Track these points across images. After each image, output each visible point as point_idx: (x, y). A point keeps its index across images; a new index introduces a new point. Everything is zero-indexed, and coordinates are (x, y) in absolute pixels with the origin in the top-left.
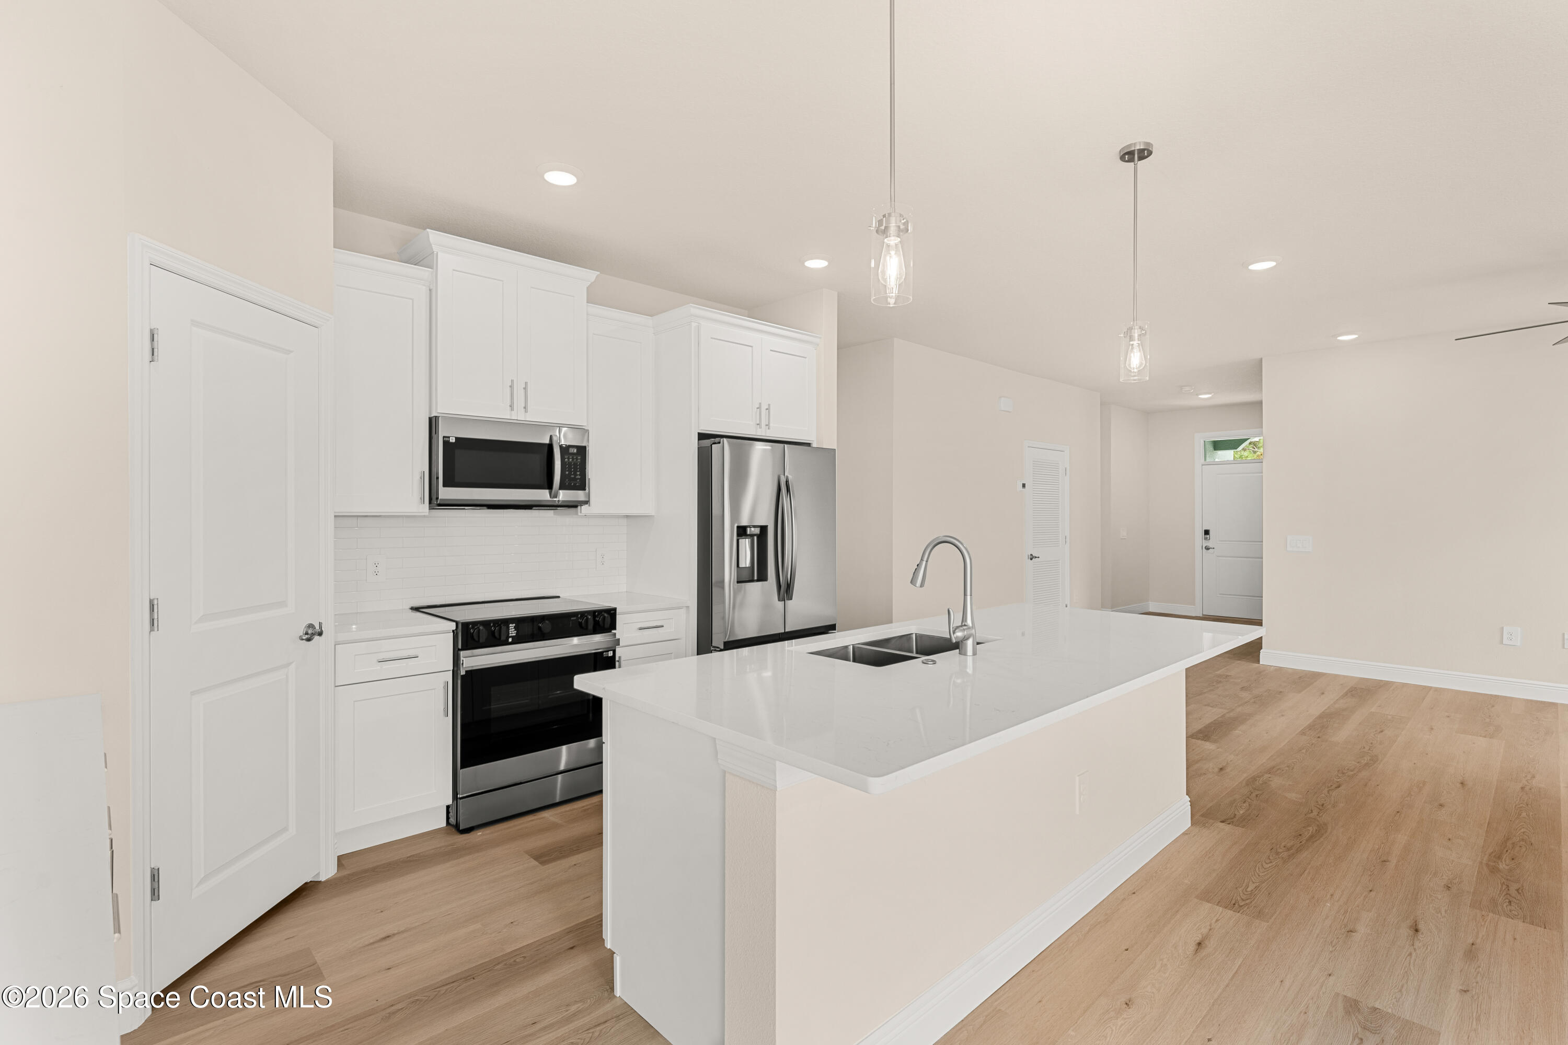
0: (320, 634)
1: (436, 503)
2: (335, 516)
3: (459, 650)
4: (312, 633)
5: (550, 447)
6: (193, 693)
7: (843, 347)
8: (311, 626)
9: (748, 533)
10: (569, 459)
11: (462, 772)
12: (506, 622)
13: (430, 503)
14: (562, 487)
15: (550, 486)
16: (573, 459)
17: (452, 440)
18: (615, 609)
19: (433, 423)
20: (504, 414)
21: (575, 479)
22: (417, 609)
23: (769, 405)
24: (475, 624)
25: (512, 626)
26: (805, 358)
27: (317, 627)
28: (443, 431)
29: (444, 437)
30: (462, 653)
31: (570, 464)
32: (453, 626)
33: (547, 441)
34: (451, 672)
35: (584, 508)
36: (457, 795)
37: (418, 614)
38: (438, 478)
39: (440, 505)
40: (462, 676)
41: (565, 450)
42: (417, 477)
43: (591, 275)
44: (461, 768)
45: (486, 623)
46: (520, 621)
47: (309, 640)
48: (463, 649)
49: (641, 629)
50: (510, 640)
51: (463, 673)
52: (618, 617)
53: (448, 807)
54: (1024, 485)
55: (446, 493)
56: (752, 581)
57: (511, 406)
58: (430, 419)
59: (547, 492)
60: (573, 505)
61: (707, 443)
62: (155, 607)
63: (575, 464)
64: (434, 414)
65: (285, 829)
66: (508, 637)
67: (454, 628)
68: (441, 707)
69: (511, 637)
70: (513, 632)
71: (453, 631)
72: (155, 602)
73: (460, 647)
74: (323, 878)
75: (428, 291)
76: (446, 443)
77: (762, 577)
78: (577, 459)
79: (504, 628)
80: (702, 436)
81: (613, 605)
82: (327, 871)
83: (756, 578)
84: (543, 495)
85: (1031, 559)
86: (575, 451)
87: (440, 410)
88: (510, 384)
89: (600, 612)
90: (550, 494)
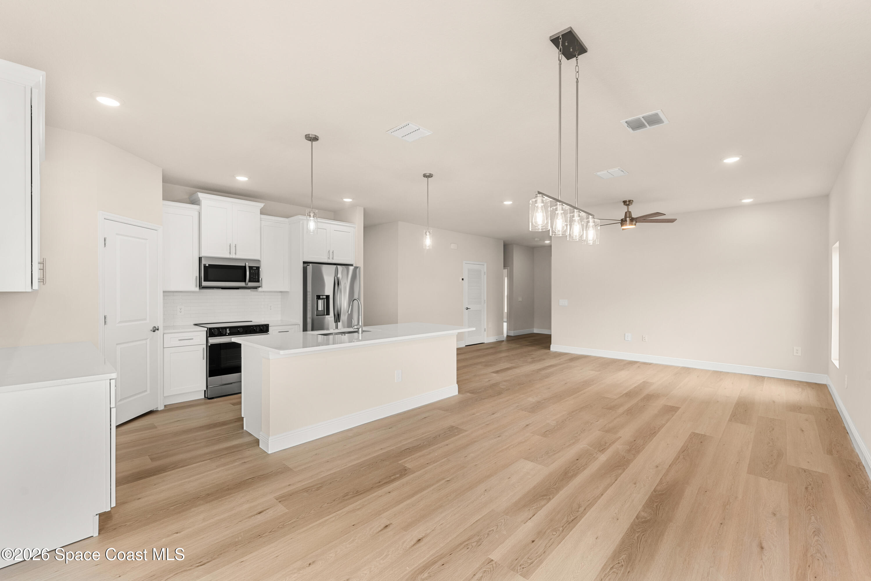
0: (158, 330)
1: (201, 287)
2: (163, 292)
3: (208, 337)
4: (155, 330)
5: (245, 267)
6: (117, 344)
7: (366, 228)
8: (155, 327)
9: (321, 298)
10: (253, 271)
11: (209, 378)
12: (226, 328)
13: (199, 287)
14: (249, 281)
15: (245, 281)
16: (254, 271)
17: (207, 265)
18: (268, 325)
19: (200, 259)
20: (228, 256)
21: (255, 278)
22: (196, 325)
23: (333, 251)
24: (214, 328)
25: (228, 330)
26: (350, 232)
27: (157, 328)
28: (203, 262)
29: (204, 264)
30: (209, 338)
31: (253, 273)
32: (206, 329)
33: (244, 265)
34: (206, 345)
35: (260, 289)
36: (208, 386)
37: (197, 327)
38: (202, 278)
39: (203, 288)
40: (209, 346)
41: (251, 268)
42: (195, 278)
43: (261, 205)
44: (209, 377)
45: (218, 328)
46: (230, 328)
47: (154, 331)
48: (209, 337)
49: (279, 332)
50: (227, 334)
51: (209, 345)
52: (269, 327)
53: (205, 391)
54: (463, 279)
55: (204, 284)
56: (325, 315)
57: (230, 253)
58: (199, 258)
59: (244, 283)
60: (256, 288)
61: (306, 265)
62: (106, 318)
63: (255, 273)
64: (201, 256)
65: (146, 391)
66: (227, 333)
67: (207, 330)
68: (202, 356)
69: (228, 333)
70: (228, 331)
71: (206, 331)
72: (106, 316)
73: (208, 336)
74: (159, 409)
75: (198, 213)
76: (205, 266)
77: (328, 314)
78: (256, 271)
79: (224, 330)
80: (304, 263)
81: (268, 323)
82: (161, 408)
83: (325, 314)
84: (242, 284)
85: (467, 309)
86: (255, 268)
87: (203, 254)
88: (229, 245)
89: (263, 325)
90: (245, 283)
